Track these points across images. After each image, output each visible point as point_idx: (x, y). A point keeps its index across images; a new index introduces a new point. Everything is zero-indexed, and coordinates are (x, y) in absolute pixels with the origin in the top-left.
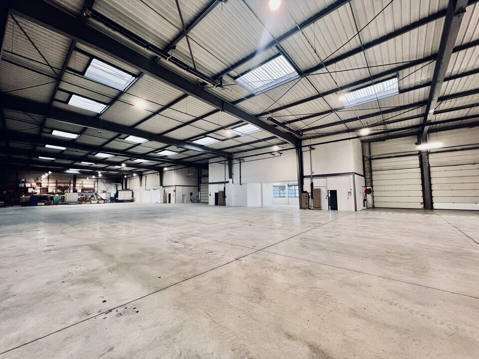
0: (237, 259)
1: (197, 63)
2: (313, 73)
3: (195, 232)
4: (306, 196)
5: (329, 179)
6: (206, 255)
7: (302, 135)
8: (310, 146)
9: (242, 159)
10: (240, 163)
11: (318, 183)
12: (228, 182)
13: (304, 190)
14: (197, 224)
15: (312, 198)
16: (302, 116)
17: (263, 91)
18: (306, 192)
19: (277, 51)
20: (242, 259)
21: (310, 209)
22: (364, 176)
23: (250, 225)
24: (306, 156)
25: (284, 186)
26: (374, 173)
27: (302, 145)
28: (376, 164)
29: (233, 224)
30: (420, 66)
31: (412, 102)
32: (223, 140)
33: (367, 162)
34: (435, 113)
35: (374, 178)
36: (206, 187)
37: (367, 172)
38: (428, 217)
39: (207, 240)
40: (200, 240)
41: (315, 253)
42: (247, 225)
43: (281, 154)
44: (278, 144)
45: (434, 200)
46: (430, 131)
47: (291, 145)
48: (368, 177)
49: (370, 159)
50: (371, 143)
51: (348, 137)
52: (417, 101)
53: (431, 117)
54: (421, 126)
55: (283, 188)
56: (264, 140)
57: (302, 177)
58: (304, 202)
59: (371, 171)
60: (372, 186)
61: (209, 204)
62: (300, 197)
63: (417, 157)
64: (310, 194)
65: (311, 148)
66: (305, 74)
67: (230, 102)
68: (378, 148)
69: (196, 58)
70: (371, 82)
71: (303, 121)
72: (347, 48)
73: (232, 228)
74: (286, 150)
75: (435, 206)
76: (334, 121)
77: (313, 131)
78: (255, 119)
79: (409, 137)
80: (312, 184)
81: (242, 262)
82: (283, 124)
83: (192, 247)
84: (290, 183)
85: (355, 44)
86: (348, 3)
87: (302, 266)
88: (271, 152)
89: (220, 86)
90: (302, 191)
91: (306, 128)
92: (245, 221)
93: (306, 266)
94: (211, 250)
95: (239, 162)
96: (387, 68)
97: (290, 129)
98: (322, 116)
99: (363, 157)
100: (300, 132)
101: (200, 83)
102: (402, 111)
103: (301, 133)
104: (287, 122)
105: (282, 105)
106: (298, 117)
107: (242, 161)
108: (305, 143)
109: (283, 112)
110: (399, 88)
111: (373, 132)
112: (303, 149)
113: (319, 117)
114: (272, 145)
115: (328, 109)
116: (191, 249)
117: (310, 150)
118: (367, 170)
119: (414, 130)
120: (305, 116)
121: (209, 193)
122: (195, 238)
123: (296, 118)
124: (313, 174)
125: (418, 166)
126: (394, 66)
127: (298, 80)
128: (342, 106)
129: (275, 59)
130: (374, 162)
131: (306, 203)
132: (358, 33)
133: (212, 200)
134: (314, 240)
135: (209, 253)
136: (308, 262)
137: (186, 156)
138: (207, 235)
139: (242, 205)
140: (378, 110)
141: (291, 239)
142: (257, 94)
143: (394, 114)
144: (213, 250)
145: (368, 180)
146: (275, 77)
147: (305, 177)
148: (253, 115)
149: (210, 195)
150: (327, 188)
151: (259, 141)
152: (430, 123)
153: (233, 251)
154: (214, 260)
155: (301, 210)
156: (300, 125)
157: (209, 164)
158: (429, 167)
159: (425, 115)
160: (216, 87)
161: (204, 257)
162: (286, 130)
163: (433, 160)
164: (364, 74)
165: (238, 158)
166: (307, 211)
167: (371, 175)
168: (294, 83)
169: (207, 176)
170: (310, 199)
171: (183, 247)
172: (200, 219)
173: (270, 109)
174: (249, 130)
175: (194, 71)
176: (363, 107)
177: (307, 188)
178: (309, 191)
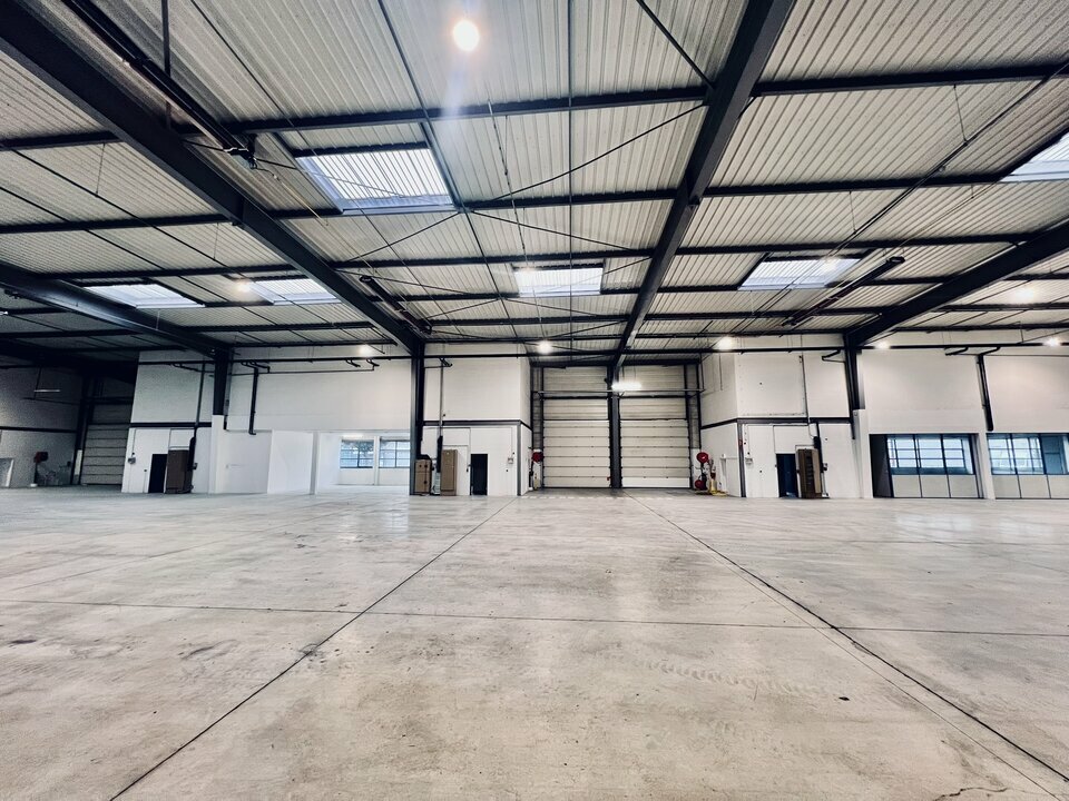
0: (307, 654)
1: (179, 62)
2: (480, 212)
3: (99, 589)
4: (426, 466)
5: (475, 430)
6: (184, 664)
7: (430, 332)
8: (442, 357)
9: (266, 365)
10: (256, 375)
11: (453, 438)
12: (209, 425)
13: (423, 453)
14: (96, 562)
15: (439, 471)
16: (437, 292)
17: (366, 212)
18: (426, 457)
19: (420, 137)
20: (323, 648)
21: (433, 494)
22: (531, 428)
23: (301, 546)
24: (432, 377)
25: (371, 443)
26: (546, 423)
27: (427, 354)
28: (552, 408)
29: (243, 546)
30: (632, 260)
31: (611, 313)
32: (209, 305)
33: (537, 403)
34: (638, 336)
35: (547, 432)
36: (121, 434)
37: (537, 422)
38: (622, 501)
39: (169, 613)
40: (134, 616)
41: (494, 595)
42: (290, 546)
43: (375, 365)
44: (371, 342)
45: (624, 472)
46: (627, 363)
47: (401, 350)
48: (537, 430)
49: (543, 398)
50: (545, 369)
51: (515, 353)
52: (617, 312)
53: (633, 343)
54: (616, 353)
55: (365, 446)
56: (340, 326)
57: (419, 423)
58: (420, 478)
59: (542, 419)
60: (542, 448)
61: (124, 489)
62: (413, 469)
63: (605, 402)
64: (434, 462)
65: (445, 362)
66: (467, 209)
67: (265, 210)
68: (557, 380)
69: (181, 49)
70: (568, 262)
71: (438, 302)
72: (546, 190)
73: (245, 559)
74: (389, 358)
75: (626, 482)
76: (495, 316)
77: (452, 329)
78: (328, 271)
79: (598, 368)
80: (440, 440)
81: (328, 657)
82: (394, 300)
83: (113, 648)
84: (385, 436)
85: (559, 188)
86: (567, 112)
87: (484, 633)
88: (352, 359)
89: (248, 156)
90: (417, 454)
91: (439, 318)
92: (279, 536)
93: (491, 631)
94: (202, 642)
95: (252, 370)
96: (593, 247)
97: (407, 314)
98: (477, 302)
99: (532, 393)
100: (426, 324)
101: (173, 121)
102: (598, 324)
103: (428, 328)
104: (404, 296)
105: (402, 258)
106: (431, 292)
107: (261, 370)
108: (432, 349)
109: (402, 272)
110: (602, 285)
111: (557, 350)
112: (427, 362)
113: (470, 302)
114: (358, 342)
115: (491, 289)
116: (110, 654)
117: (442, 367)
118: (536, 417)
119: (604, 358)
120: (443, 292)
121: (128, 455)
122: (111, 611)
123: (425, 293)
124: (445, 419)
125: (606, 416)
126: (602, 248)
127: (448, 215)
128: (515, 291)
129: (411, 152)
130: (548, 403)
131: (425, 482)
132: (570, 172)
133: (137, 475)
134: (476, 566)
135: (198, 656)
136: (490, 621)
137: (42, 329)
138: (159, 593)
139: (249, 492)
140: (567, 314)
141: (426, 571)
142: (345, 213)
143: (586, 325)
144: (210, 640)
145: (537, 436)
146: (397, 188)
147: (425, 423)
148: (323, 259)
149: (132, 461)
150: (469, 451)
151: (328, 326)
152: (629, 352)
153: (282, 630)
154: (227, 673)
155: (413, 497)
156: (430, 309)
157: (141, 369)
158: (619, 419)
159: (624, 337)
160: (232, 153)
161: (181, 674)
162: (397, 314)
163: (625, 408)
164: (561, 245)
165: (251, 361)
166: (427, 500)
167: (542, 428)
168: (438, 217)
169: (129, 401)
170: (434, 472)
171: (67, 652)
172: (104, 540)
173: (371, 257)
174: (305, 294)
175: (162, 76)
176: (547, 302)
177: (429, 448)
178: (433, 454)
